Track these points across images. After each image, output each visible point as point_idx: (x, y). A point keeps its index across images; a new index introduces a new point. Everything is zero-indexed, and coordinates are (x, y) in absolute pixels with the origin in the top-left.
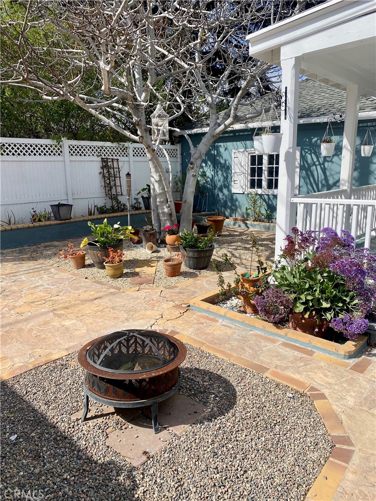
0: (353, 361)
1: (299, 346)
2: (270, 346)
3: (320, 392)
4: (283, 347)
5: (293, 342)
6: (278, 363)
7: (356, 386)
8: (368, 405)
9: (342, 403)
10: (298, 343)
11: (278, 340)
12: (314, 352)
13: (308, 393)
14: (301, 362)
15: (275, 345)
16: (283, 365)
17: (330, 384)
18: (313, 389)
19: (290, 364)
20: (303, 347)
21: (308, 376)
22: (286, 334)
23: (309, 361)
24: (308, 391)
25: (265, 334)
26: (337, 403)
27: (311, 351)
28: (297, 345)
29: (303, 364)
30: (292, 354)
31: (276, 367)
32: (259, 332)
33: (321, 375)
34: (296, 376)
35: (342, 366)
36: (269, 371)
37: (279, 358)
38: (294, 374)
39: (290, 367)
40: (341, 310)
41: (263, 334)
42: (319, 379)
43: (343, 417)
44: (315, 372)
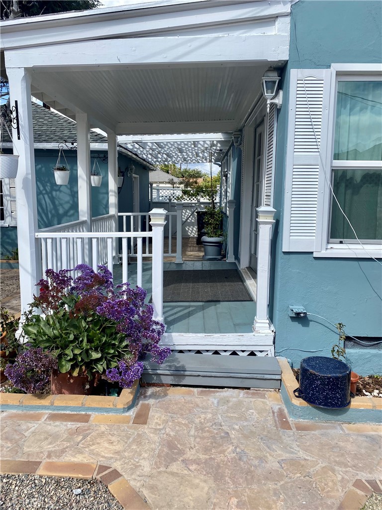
0: (132, 413)
1: (70, 413)
2: (34, 426)
3: (111, 470)
4: (51, 422)
5: (62, 410)
6: (51, 448)
7: (145, 443)
8: (164, 463)
9: (138, 473)
10: (69, 410)
11: (43, 414)
12: (89, 416)
13: (98, 477)
14: (79, 435)
15: (39, 422)
16: (57, 448)
17: (117, 453)
18: (102, 468)
19: (66, 444)
20: (75, 413)
21: (92, 453)
22: (52, 404)
23: (87, 430)
24: (98, 474)
25: (23, 411)
26: (133, 477)
27: (86, 415)
28: (68, 412)
29: (81, 437)
30: (65, 428)
31: (49, 456)
32: (14, 411)
33: (106, 445)
34: (78, 459)
35: (124, 423)
36: (41, 466)
37: (50, 440)
38: (74, 456)
39: (67, 447)
40: (113, 357)
41: (20, 412)
42: (106, 451)
43: (146, 493)
44: (98, 443)
